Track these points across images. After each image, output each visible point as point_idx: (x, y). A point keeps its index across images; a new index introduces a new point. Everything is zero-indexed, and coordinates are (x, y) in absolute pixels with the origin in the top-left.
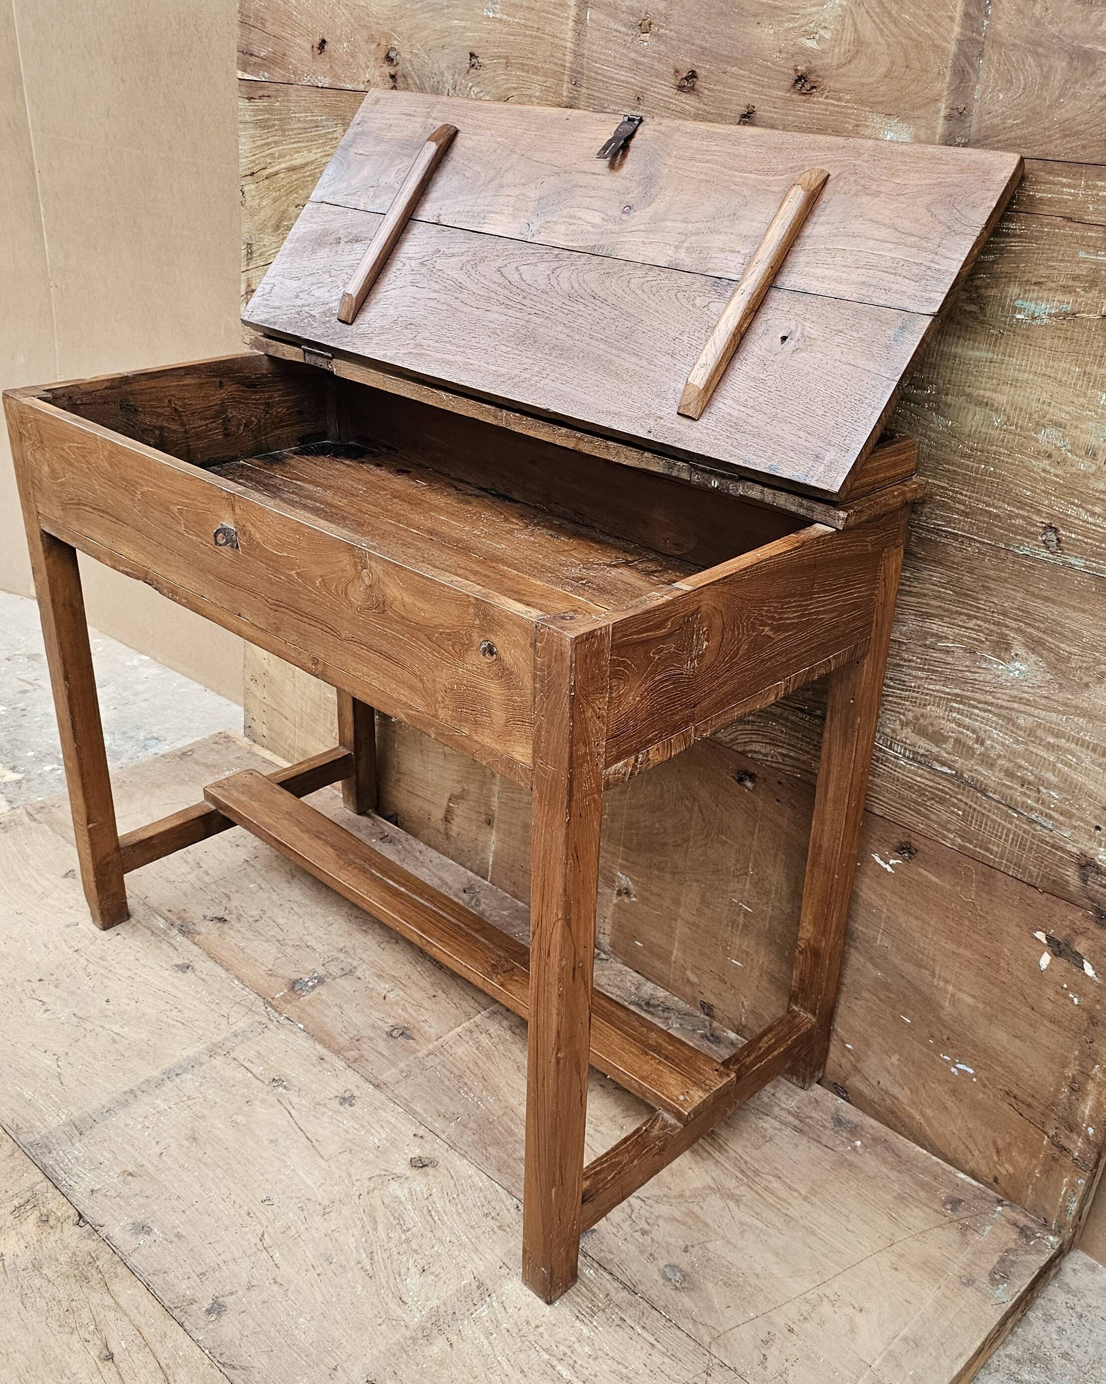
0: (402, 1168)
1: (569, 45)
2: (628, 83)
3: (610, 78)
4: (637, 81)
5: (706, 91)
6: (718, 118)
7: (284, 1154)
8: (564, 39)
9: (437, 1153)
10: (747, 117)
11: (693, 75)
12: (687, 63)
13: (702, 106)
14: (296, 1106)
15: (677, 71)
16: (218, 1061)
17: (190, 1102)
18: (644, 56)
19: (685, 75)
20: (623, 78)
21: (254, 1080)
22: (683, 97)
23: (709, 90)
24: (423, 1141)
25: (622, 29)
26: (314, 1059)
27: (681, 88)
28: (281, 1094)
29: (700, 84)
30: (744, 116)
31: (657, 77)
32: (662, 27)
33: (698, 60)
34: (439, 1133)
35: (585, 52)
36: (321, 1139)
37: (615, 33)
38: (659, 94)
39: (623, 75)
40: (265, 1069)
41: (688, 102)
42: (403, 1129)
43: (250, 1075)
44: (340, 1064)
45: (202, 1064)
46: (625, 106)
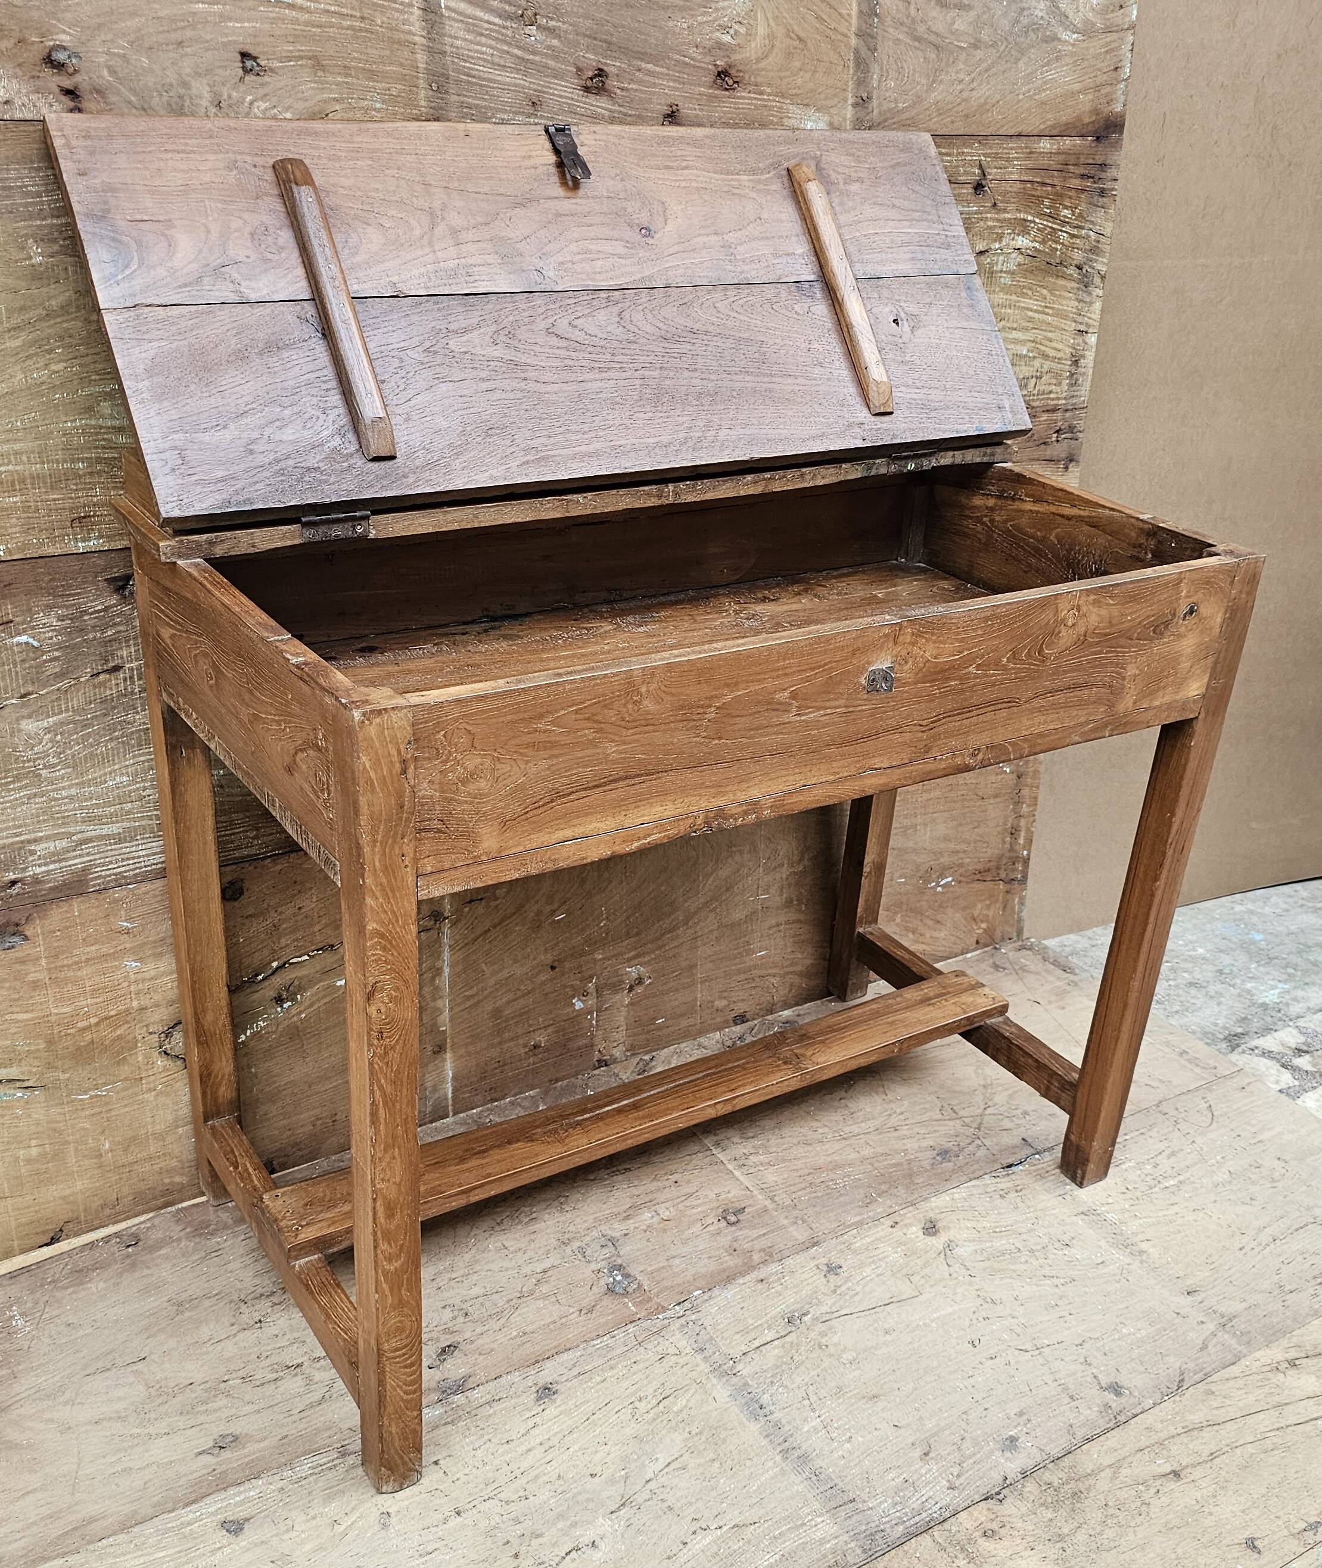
0: (937, 1242)
1: (417, 39)
2: (516, 85)
3: (489, 80)
4: (529, 83)
5: (618, 91)
6: (639, 120)
7: (908, 1326)
8: (410, 33)
9: (921, 1216)
10: (672, 117)
11: (601, 73)
12: (591, 59)
13: (616, 108)
14: (834, 1309)
15: (579, 69)
16: (745, 1369)
17: (813, 1398)
18: (533, 53)
19: (590, 74)
20: (508, 80)
21: (788, 1339)
22: (592, 99)
23: (622, 89)
24: (901, 1223)
25: (497, 20)
26: (760, 1286)
27: (587, 89)
28: (813, 1319)
29: (612, 83)
30: (669, 116)
31: (555, 77)
32: (552, 19)
33: (605, 57)
34: (892, 1210)
35: (448, 49)
36: (889, 1295)
37: (486, 25)
38: (561, 96)
39: (507, 77)
40: (769, 1328)
41: (600, 104)
42: (882, 1234)
43: (776, 1342)
44: (774, 1267)
45: (746, 1384)
46: (515, 113)
